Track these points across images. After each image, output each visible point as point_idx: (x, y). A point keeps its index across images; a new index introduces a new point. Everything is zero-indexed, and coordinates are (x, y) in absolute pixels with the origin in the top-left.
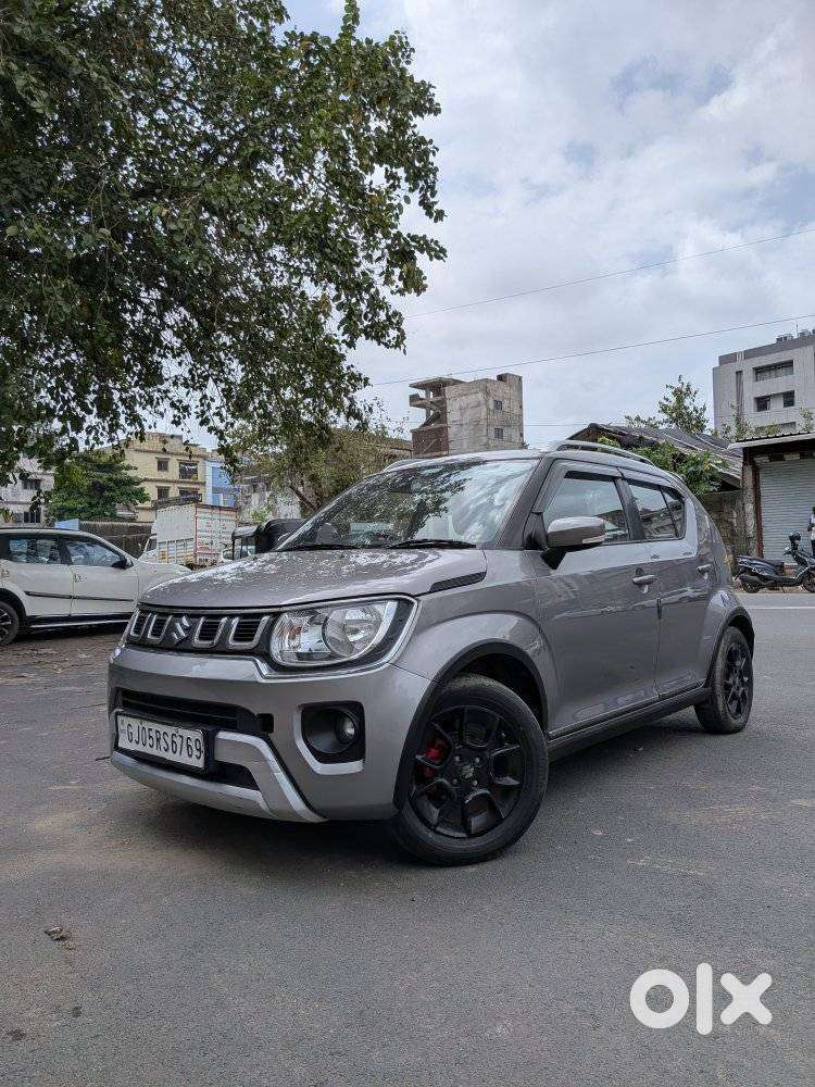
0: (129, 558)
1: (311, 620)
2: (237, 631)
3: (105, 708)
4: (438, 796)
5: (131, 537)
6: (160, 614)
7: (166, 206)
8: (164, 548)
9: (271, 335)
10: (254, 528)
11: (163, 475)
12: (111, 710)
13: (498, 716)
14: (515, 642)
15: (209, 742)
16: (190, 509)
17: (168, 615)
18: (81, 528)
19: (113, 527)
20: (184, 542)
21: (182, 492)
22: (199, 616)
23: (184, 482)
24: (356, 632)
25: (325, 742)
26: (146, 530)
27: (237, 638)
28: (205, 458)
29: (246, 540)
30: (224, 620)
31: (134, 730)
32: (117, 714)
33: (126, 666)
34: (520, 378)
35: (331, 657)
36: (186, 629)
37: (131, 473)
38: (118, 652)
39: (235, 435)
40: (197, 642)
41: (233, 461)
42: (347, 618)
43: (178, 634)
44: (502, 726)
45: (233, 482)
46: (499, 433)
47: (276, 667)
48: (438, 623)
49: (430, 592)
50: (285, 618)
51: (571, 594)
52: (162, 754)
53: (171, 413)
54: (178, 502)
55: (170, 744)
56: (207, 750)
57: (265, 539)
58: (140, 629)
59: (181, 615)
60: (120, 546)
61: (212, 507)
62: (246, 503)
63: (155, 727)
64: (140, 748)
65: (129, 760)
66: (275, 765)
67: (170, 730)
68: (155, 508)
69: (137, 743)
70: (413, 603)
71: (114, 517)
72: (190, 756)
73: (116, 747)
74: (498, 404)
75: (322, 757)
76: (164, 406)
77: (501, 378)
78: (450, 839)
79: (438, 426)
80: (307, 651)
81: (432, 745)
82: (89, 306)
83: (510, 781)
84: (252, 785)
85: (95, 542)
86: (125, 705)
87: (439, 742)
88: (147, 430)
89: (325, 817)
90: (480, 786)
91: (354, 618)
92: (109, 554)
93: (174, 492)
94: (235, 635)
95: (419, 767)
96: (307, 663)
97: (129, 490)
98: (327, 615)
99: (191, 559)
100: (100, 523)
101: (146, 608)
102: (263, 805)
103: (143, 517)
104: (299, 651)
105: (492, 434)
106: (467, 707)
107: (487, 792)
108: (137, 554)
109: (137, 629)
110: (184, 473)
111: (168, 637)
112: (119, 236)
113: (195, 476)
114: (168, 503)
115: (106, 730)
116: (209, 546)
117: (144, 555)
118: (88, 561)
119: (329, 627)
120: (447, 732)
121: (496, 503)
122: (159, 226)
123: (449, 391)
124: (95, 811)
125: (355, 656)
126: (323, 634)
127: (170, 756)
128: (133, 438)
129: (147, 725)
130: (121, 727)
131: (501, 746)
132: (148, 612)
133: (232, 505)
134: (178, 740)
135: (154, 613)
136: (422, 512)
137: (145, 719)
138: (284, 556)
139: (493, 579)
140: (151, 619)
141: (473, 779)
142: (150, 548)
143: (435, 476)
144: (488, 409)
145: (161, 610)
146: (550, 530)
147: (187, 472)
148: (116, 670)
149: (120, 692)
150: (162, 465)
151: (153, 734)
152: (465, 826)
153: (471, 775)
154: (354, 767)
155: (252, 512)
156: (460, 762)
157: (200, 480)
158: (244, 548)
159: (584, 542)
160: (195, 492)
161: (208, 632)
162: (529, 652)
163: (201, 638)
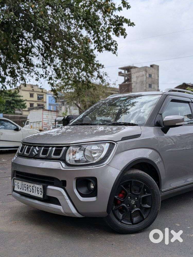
0: (19, 127)
1: (80, 149)
2: (54, 152)
3: (10, 178)
4: (122, 210)
5: (20, 120)
6: (29, 146)
7: (34, 4)
8: (32, 124)
9: (70, 49)
10: (62, 118)
11: (32, 99)
12: (12, 178)
13: (144, 184)
14: (150, 158)
15: (45, 189)
16: (41, 111)
17: (31, 146)
18: (4, 117)
19: (14, 117)
20: (39, 122)
21: (39, 105)
22: (42, 147)
23: (39, 102)
24: (95, 153)
25: (84, 190)
26: (26, 118)
27: (54, 155)
28: (46, 93)
29: (60, 122)
30: (50, 148)
31: (20, 185)
32: (14, 179)
33: (18, 163)
34: (158, 66)
35: (86, 162)
36: (37, 151)
37: (21, 98)
38: (15, 158)
39: (57, 85)
40: (41, 155)
41: (56, 94)
42: (92, 148)
43: (35, 153)
44: (145, 187)
45: (56, 102)
46: (150, 86)
47: (68, 164)
48: (124, 151)
49: (121, 141)
50: (71, 148)
51: (173, 143)
52: (29, 193)
53: (35, 76)
54: (37, 108)
55: (32, 190)
56: (44, 192)
57: (66, 122)
58: (22, 151)
59: (36, 146)
60: (17, 123)
61: (48, 110)
62: (60, 109)
63: (27, 184)
64: (22, 191)
65: (18, 195)
66: (67, 197)
67: (32, 185)
68: (29, 110)
69: (21, 189)
70: (115, 144)
71: (14, 113)
72: (38, 194)
73: (14, 191)
74: (150, 76)
75: (82, 195)
76: (33, 74)
77: (152, 66)
78: (127, 225)
79: (129, 83)
80: (78, 159)
81: (121, 193)
82: (7, 39)
83: (147, 206)
84: (58, 203)
85: (8, 121)
86: (17, 176)
87: (123, 192)
88: (27, 83)
89: (83, 215)
90: (137, 207)
91: (94, 149)
92: (13, 126)
93: (35, 105)
94: (54, 153)
95: (116, 200)
96: (78, 163)
97: (20, 104)
98: (85, 147)
99: (41, 128)
100: (10, 115)
101: (24, 144)
102: (62, 211)
103: (25, 113)
104: (76, 159)
105: (148, 86)
106: (133, 180)
107: (140, 209)
108: (23, 126)
109: (21, 151)
110: (39, 99)
111: (31, 153)
112: (17, 14)
113: (43, 99)
114: (33, 109)
115: (11, 185)
116: (47, 124)
117: (25, 127)
118: (5, 128)
119: (86, 151)
120: (126, 189)
121: (142, 111)
122: (31, 10)
123: (133, 71)
124: (6, 212)
125: (94, 162)
126: (84, 154)
127: (31, 194)
128: (22, 86)
129: (24, 183)
130: (15, 183)
131: (144, 194)
132: (25, 145)
133: (55, 110)
134: (34, 188)
135: (27, 145)
136: (120, 113)
137: (23, 181)
138: (72, 127)
139: (143, 137)
140: (26, 147)
141: (134, 205)
142: (27, 124)
143: (126, 100)
144: (147, 77)
145: (29, 144)
146: (164, 120)
147: (40, 98)
148: (14, 165)
149: (15, 172)
150: (32, 96)
151: (26, 186)
152: (132, 221)
153: (134, 203)
154: (93, 199)
155: (62, 113)
156: (130, 199)
157: (44, 101)
158: (59, 125)
159: (176, 124)
160: (43, 105)
161: (45, 152)
162: (156, 162)
163: (42, 154)
